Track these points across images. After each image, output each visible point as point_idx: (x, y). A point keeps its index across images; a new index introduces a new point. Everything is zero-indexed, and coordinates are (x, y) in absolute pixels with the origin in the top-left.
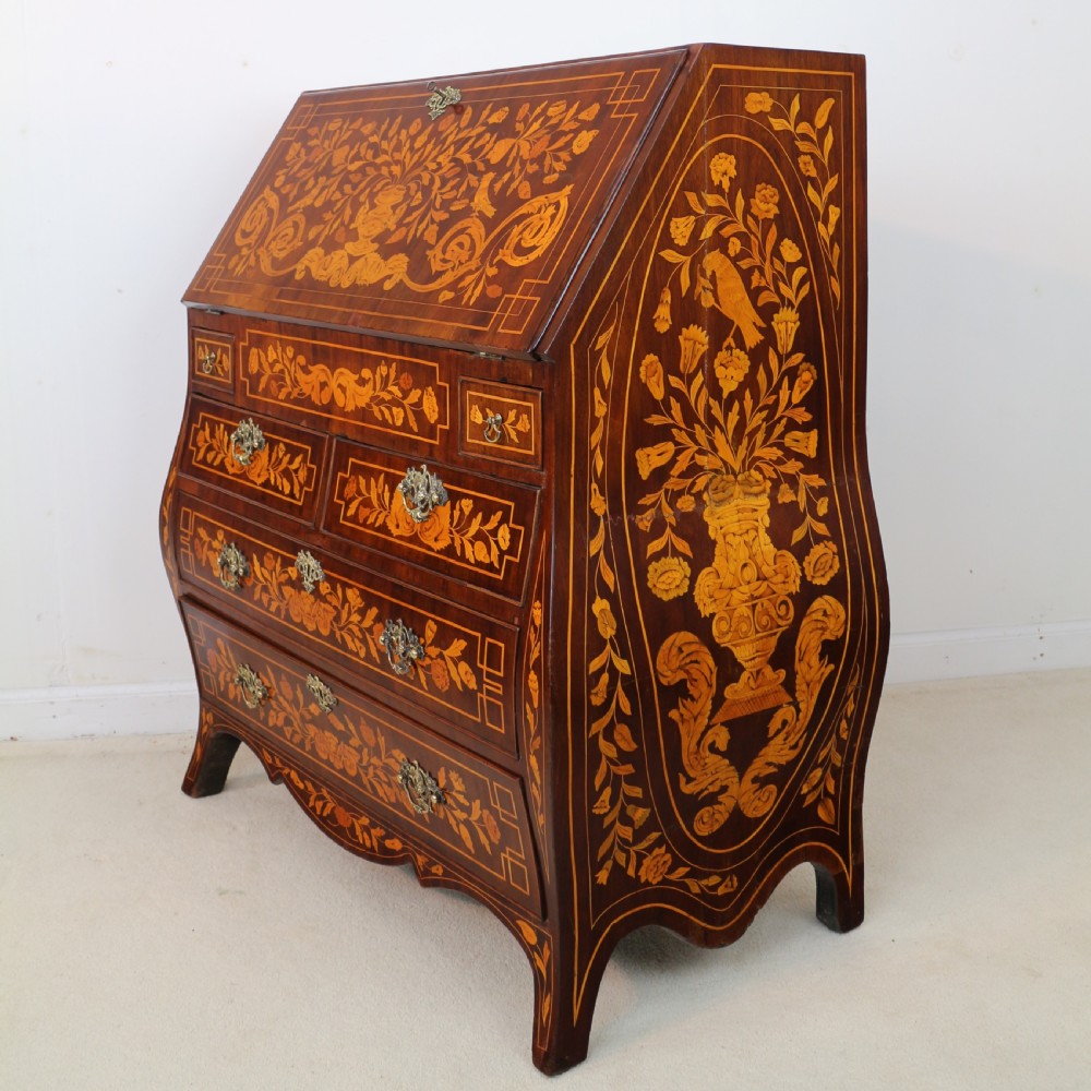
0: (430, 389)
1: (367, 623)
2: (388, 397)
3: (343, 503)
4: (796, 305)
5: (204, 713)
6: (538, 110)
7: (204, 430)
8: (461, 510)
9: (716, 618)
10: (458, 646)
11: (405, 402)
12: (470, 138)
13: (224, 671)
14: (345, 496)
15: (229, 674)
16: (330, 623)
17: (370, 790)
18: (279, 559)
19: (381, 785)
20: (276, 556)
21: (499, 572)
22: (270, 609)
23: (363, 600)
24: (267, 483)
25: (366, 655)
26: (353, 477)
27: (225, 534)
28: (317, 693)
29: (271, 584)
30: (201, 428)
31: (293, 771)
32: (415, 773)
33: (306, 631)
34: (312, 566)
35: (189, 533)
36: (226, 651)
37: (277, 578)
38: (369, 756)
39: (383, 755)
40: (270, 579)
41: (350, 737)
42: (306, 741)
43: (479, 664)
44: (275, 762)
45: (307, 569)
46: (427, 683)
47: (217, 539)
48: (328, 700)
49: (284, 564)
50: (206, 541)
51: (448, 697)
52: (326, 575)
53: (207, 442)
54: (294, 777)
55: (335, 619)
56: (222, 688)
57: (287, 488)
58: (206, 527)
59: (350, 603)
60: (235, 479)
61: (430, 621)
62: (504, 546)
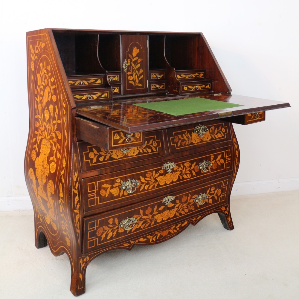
1: (193, 167)
3: (175, 144)
5: (81, 261)
7: (93, 151)
8: (212, 130)
10: (219, 157)
13: (107, 231)
14: (175, 142)
15: (111, 229)
16: (178, 176)
17: (179, 215)
18: (154, 171)
19: (184, 211)
20: (152, 171)
21: (225, 137)
22: (149, 189)
23: (190, 163)
24: (139, 153)
25: (191, 176)
26: (176, 137)
27: (121, 179)
28: (166, 202)
29: (150, 181)
30: (90, 151)
31: (140, 239)
32: (200, 197)
33: (168, 185)
34: (170, 165)
35: (95, 190)
36: (114, 221)
37: (153, 177)
38: (182, 206)
39: (188, 201)
40: (150, 179)
41: (176, 205)
42: (152, 222)
43: (225, 157)
44: (131, 243)
45: (169, 167)
46: (211, 170)
47: (117, 183)
48: (171, 200)
49: (157, 171)
50: (109, 187)
51: (217, 169)
52: (176, 164)
53: (97, 155)
54: (142, 240)
55: (180, 174)
56: (102, 239)
57: (150, 151)
58: (108, 183)
59: (186, 167)
60: (121, 159)
61: (212, 156)
62: (224, 132)
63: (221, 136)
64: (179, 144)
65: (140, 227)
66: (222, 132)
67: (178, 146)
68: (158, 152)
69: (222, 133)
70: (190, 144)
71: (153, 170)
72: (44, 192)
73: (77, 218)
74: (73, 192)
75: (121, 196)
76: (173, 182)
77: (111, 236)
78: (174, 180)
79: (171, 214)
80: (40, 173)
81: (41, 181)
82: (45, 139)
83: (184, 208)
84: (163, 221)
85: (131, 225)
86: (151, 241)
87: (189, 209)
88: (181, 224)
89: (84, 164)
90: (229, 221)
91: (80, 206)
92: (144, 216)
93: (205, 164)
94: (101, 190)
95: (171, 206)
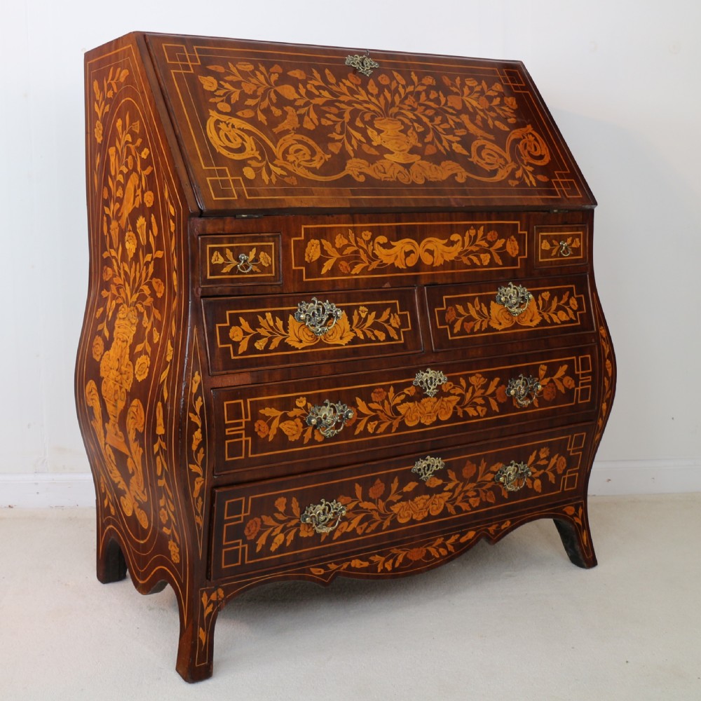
0: (512, 237)
1: (491, 389)
2: (474, 249)
3: (447, 327)
6: (458, 82)
7: (239, 325)
8: (543, 299)
10: (562, 370)
11: (491, 249)
13: (272, 529)
14: (447, 321)
15: (282, 526)
16: (452, 409)
17: (454, 513)
18: (392, 389)
19: (467, 502)
20: (386, 388)
21: (577, 321)
22: (378, 432)
23: (485, 378)
24: (355, 340)
25: (487, 412)
26: (449, 308)
27: (309, 398)
28: (422, 471)
29: (382, 411)
30: (232, 325)
31: (353, 561)
32: (511, 470)
33: (425, 426)
34: (434, 377)
35: (243, 421)
36: (288, 505)
37: (390, 404)
38: (463, 487)
39: (480, 476)
40: (381, 408)
41: (447, 485)
42: (386, 522)
43: (576, 372)
44: (328, 568)
45: (429, 382)
46: (539, 403)
47: (297, 407)
48: (435, 468)
49: (398, 389)
50: (276, 417)
51: (554, 402)
52: (448, 377)
53: (248, 334)
54: (356, 563)
55: (458, 403)
56: (258, 549)
57: (382, 336)
58: (275, 404)
59: (473, 385)
60: (309, 351)
61: (541, 366)
62: (575, 308)
63: (568, 319)
64: (457, 328)
65: (354, 529)
66: (570, 308)
67: (455, 331)
68: (402, 341)
69: (568, 309)
70: (486, 331)
71: (390, 385)
72: (120, 433)
73: (197, 487)
74: (190, 418)
75: (306, 441)
76: (438, 422)
77: (281, 542)
78: (444, 418)
79: (435, 507)
80: (112, 386)
81: (114, 405)
82: (125, 305)
83: (467, 494)
84: (412, 521)
85: (330, 520)
86: (379, 570)
87: (481, 500)
88: (457, 536)
89: (217, 353)
90: (585, 543)
91: (205, 457)
92: (366, 503)
93: (523, 384)
94: (256, 421)
95: (435, 486)
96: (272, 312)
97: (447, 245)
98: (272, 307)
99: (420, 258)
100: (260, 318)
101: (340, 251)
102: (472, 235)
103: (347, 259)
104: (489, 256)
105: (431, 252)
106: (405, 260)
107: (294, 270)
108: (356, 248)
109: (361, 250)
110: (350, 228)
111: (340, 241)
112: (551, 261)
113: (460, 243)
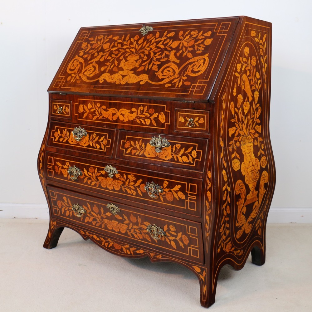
0: (162, 113)
1: (138, 184)
2: (143, 116)
3: (124, 149)
4: (258, 90)
5: (52, 222)
6: (187, 33)
7: (57, 131)
8: (176, 147)
9: (245, 176)
10: (177, 187)
11: (151, 117)
12: (161, 41)
14: (125, 147)
16: (120, 186)
17: (131, 236)
18: (96, 169)
19: (136, 234)
20: (95, 168)
21: (193, 164)
22: (92, 185)
23: (135, 178)
24: (89, 146)
25: (136, 194)
26: (128, 141)
27: (70, 163)
28: (111, 209)
31: (94, 235)
33: (109, 190)
34: (112, 169)
35: (52, 164)
36: (67, 200)
37: (95, 175)
38: (132, 226)
39: (139, 224)
40: (92, 175)
41: (124, 221)
42: (102, 225)
43: (186, 192)
44: (86, 233)
45: (110, 171)
46: (163, 200)
47: (66, 165)
48: (116, 210)
50: (61, 166)
52: (118, 171)
53: (59, 135)
54: (95, 237)
55: (122, 185)
56: (63, 213)
57: (98, 147)
58: (60, 162)
59: (129, 179)
60: (74, 146)
61: (165, 181)
62: (194, 157)
63: (188, 161)
64: (128, 151)
65: (91, 222)
66: (191, 156)
67: (127, 152)
68: (105, 151)
69: (190, 156)
70: (141, 156)
74: (40, 158)
75: (69, 178)
76: (114, 190)
77: (69, 214)
78: (116, 189)
79: (122, 229)
86: (103, 245)
87: (143, 236)
88: (135, 249)
91: (43, 173)
92: (93, 213)
93: (154, 187)
94: (55, 166)
95: (119, 219)
96: (67, 129)
97: (129, 112)
98: (67, 127)
99: (118, 117)
100: (63, 130)
101: (90, 110)
102: (142, 110)
103: (92, 113)
104: (150, 121)
105: (123, 115)
106: (112, 117)
107: (75, 115)
108: (95, 110)
109: (96, 110)
110: (93, 101)
111: (90, 106)
112: (185, 128)
113: (136, 112)
